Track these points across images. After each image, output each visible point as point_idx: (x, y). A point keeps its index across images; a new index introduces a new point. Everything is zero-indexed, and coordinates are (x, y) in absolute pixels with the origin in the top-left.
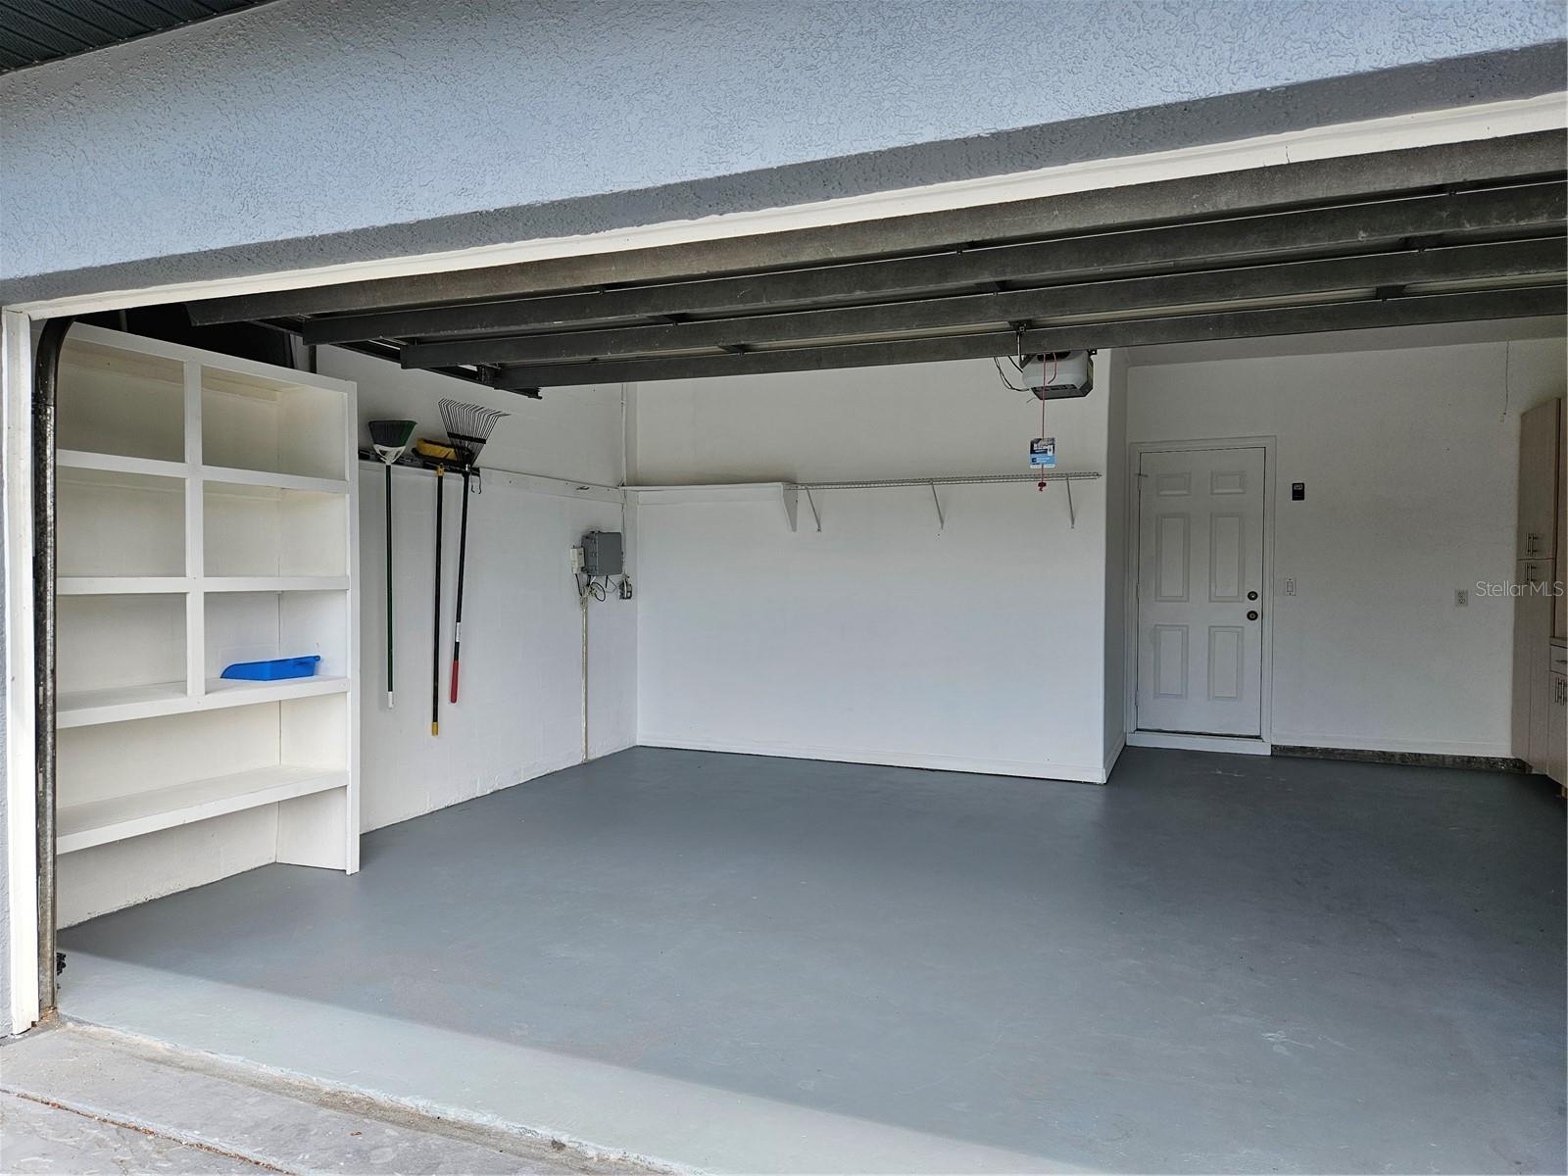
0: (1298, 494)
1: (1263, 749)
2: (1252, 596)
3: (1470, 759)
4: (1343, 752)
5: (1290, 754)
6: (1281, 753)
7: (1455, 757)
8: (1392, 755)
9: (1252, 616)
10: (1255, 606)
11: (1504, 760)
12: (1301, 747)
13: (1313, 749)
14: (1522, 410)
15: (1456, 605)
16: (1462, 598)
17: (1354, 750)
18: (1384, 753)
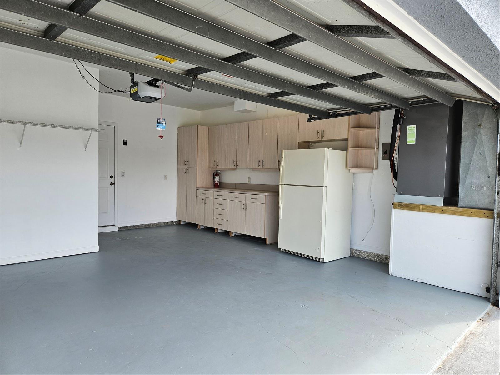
0: (125, 143)
1: (116, 229)
2: (111, 177)
3: (168, 223)
4: (138, 226)
5: (123, 229)
6: (121, 229)
7: (165, 223)
8: (150, 224)
9: (112, 184)
10: (112, 180)
11: (175, 221)
12: (126, 226)
13: (130, 227)
14: (178, 126)
15: (165, 179)
16: (166, 177)
17: (141, 225)
18: (148, 224)
